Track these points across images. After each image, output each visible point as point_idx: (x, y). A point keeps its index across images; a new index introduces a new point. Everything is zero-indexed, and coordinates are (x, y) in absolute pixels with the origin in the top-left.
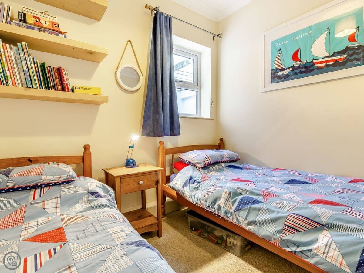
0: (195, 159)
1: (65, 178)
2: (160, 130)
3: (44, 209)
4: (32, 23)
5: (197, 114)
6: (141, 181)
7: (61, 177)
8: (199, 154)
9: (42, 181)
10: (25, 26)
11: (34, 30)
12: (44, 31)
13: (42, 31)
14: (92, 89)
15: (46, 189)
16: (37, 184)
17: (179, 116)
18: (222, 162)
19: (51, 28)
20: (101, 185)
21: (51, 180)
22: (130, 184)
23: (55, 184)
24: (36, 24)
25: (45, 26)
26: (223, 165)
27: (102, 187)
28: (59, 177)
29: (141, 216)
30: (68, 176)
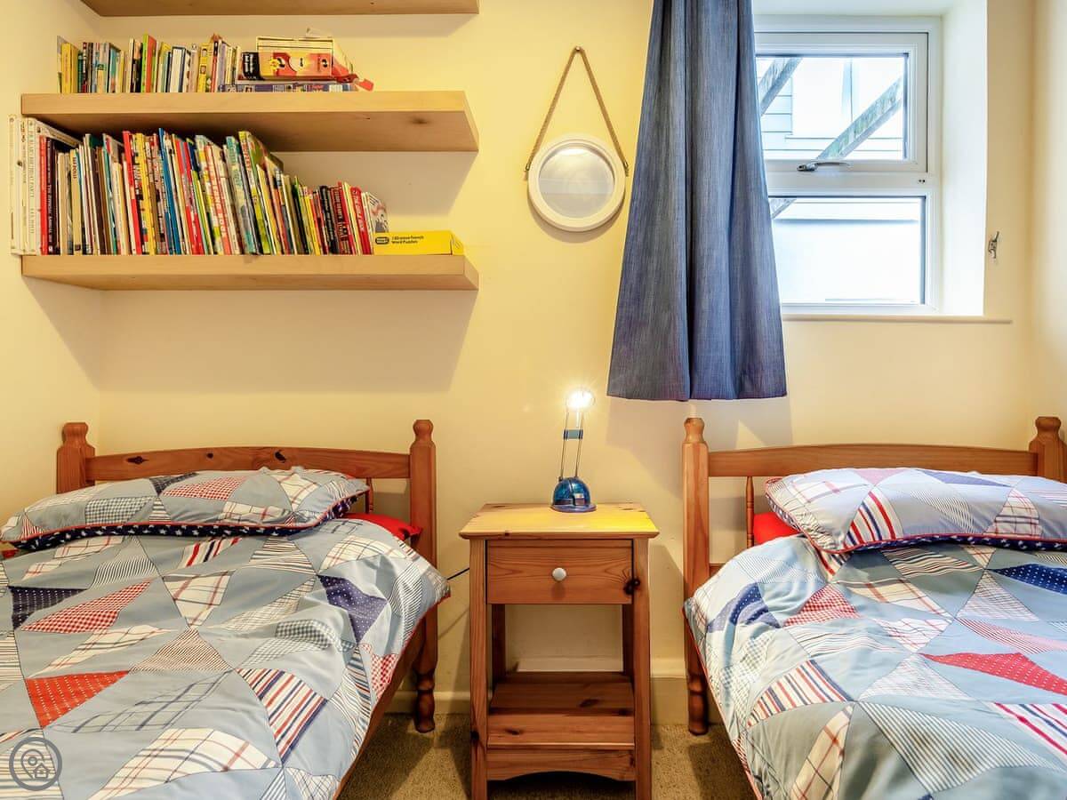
0: (812, 508)
1: (278, 516)
2: (671, 374)
3: (175, 600)
4: (272, 74)
5: (923, 301)
6: (562, 567)
7: (266, 511)
8: (838, 486)
9: (221, 516)
10: (253, 87)
11: (272, 91)
12: (295, 86)
13: (289, 88)
14: (422, 237)
15: (226, 543)
16: (212, 524)
17: (783, 312)
18: (980, 542)
19: (315, 73)
20: (379, 558)
21: (243, 517)
22: (520, 572)
23: (253, 532)
24: (281, 74)
25: (300, 72)
26: (983, 557)
27: (378, 564)
28: (261, 510)
29: (595, 702)
30: (286, 514)
